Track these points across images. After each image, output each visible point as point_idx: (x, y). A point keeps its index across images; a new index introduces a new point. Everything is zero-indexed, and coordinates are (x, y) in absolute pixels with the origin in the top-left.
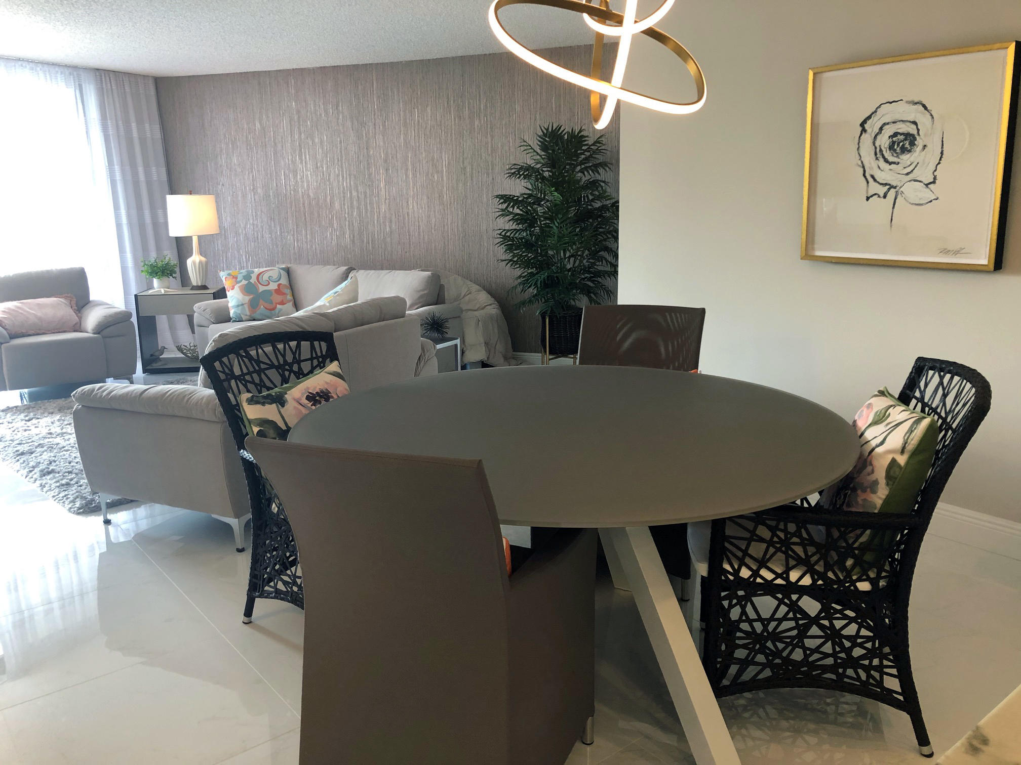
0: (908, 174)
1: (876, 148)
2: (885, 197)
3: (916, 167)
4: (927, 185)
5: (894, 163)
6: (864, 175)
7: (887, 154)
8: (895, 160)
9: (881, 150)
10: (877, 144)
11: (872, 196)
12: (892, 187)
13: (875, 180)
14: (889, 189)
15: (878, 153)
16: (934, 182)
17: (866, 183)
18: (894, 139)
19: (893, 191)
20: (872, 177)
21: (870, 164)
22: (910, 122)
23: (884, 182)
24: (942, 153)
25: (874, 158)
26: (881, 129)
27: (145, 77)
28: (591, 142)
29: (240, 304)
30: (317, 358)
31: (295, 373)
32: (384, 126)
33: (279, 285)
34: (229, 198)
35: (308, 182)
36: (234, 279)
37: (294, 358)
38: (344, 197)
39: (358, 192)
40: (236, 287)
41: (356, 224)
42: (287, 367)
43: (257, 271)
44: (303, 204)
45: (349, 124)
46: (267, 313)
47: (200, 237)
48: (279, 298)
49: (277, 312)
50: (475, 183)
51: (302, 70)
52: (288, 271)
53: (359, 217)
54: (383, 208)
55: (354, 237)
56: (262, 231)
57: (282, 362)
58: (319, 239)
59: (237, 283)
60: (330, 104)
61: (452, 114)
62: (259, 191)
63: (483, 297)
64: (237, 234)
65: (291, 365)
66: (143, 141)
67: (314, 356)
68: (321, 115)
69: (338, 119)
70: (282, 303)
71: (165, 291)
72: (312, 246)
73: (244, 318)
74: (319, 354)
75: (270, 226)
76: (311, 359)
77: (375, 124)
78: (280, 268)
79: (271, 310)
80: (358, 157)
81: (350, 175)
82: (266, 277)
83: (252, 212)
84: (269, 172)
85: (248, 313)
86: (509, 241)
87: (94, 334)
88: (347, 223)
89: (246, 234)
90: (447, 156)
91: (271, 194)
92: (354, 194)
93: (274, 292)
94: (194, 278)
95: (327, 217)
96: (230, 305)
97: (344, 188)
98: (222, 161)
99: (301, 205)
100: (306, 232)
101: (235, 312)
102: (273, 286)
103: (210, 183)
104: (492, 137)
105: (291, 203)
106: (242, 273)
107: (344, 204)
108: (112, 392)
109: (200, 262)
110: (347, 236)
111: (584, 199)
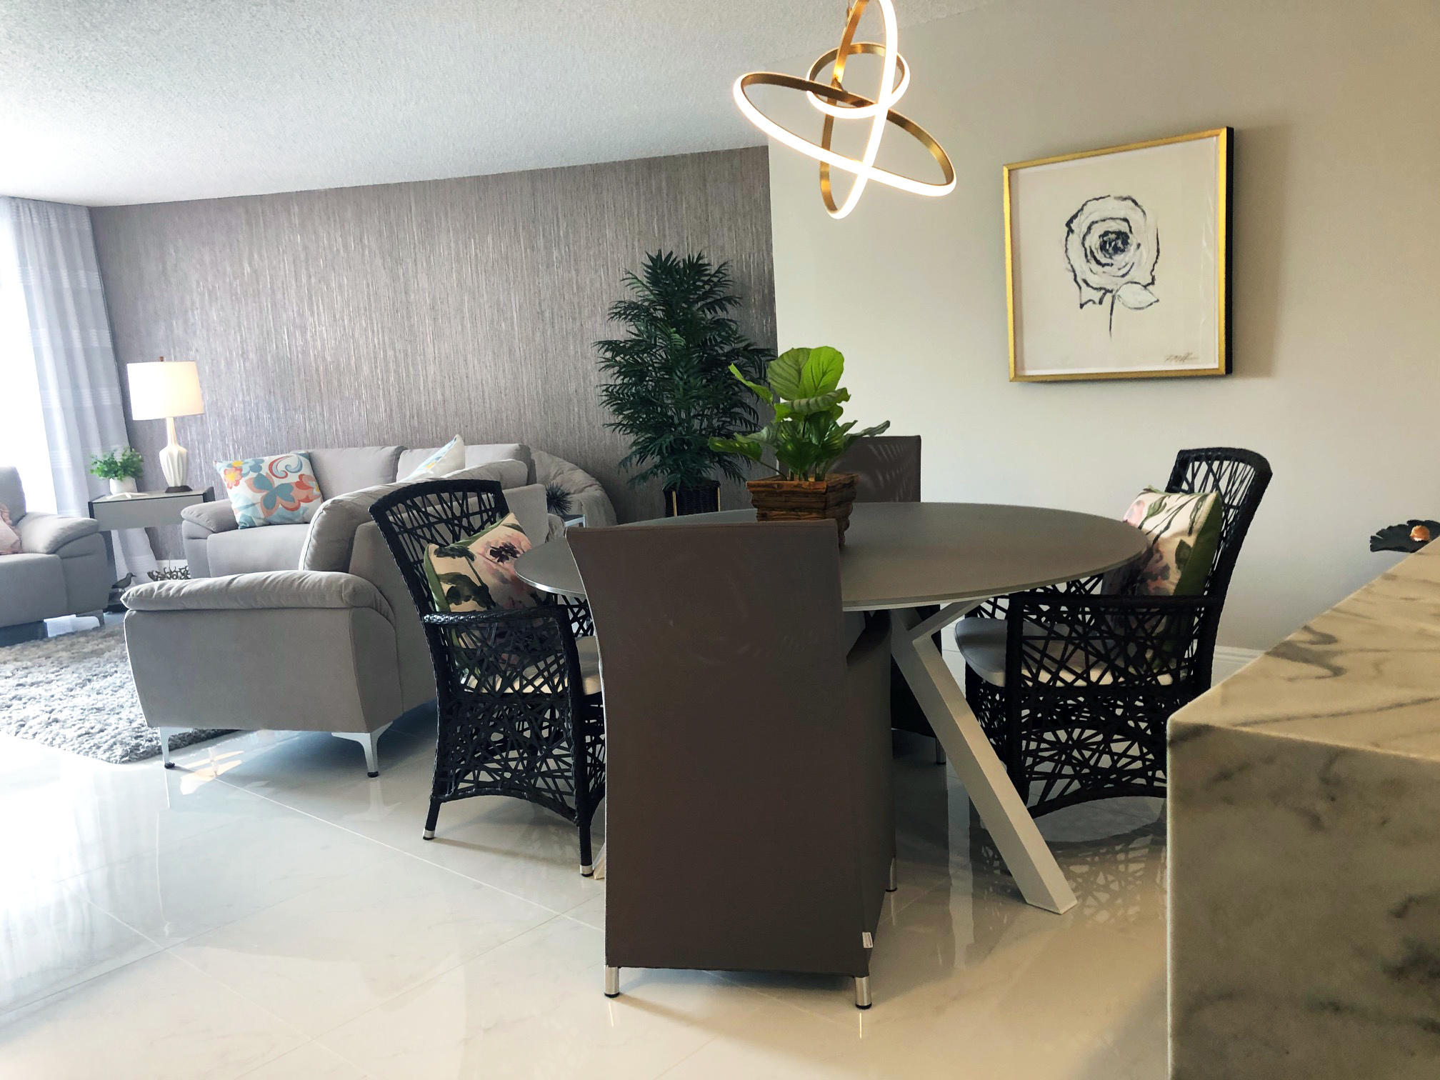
0: (1123, 276)
1: (1086, 250)
2: (1101, 302)
3: (1131, 267)
4: (1145, 287)
5: (1108, 265)
6: (1075, 280)
7: (1099, 256)
8: (1109, 261)
9: (1092, 252)
10: (1087, 245)
11: (1086, 303)
12: (1107, 291)
13: (1088, 284)
14: (1104, 294)
15: (1090, 256)
16: (1153, 283)
17: (1077, 288)
18: (1105, 238)
19: (1109, 296)
20: (1085, 281)
21: (1082, 268)
22: (1121, 219)
23: (1098, 286)
24: (1158, 251)
25: (1085, 260)
26: (1089, 228)
27: (75, 207)
28: (713, 270)
29: (250, 503)
30: (486, 511)
31: (465, 528)
32: (428, 262)
33: (301, 477)
34: (207, 368)
35: (323, 340)
36: (238, 472)
37: (462, 510)
38: (375, 358)
39: (395, 350)
40: (242, 481)
41: (393, 393)
42: (456, 522)
43: (268, 460)
44: (317, 370)
45: (379, 261)
46: (288, 514)
47: (175, 419)
48: (302, 494)
49: (301, 512)
50: (557, 331)
51: (309, 193)
52: (310, 458)
53: (398, 384)
54: (431, 369)
55: (391, 410)
56: (258, 410)
57: (450, 516)
58: (341, 417)
59: (242, 476)
60: (350, 236)
61: (522, 242)
62: (252, 356)
63: (580, 477)
64: (220, 416)
65: (460, 519)
66: (76, 293)
67: (483, 508)
68: (338, 251)
69: (363, 255)
70: (308, 500)
71: (132, 496)
72: (330, 427)
73: (257, 522)
74: (488, 507)
75: (269, 403)
76: (480, 512)
77: (415, 261)
78: (300, 455)
79: (292, 510)
80: (394, 304)
81: (382, 328)
82: (281, 467)
83: (242, 385)
84: (265, 329)
85: (262, 516)
86: (615, 398)
87: (48, 553)
88: (381, 392)
89: (233, 416)
90: (517, 297)
91: (269, 360)
92: (390, 353)
93: (294, 485)
94: (172, 477)
95: (351, 386)
96: (234, 507)
97: (375, 346)
98: (194, 316)
99: (314, 372)
100: (323, 408)
101: (243, 516)
102: (293, 478)
103: (177, 349)
104: (577, 271)
105: (299, 370)
106: (247, 463)
107: (376, 367)
108: (182, 588)
109: (180, 455)
110: (382, 409)
111: (711, 342)
